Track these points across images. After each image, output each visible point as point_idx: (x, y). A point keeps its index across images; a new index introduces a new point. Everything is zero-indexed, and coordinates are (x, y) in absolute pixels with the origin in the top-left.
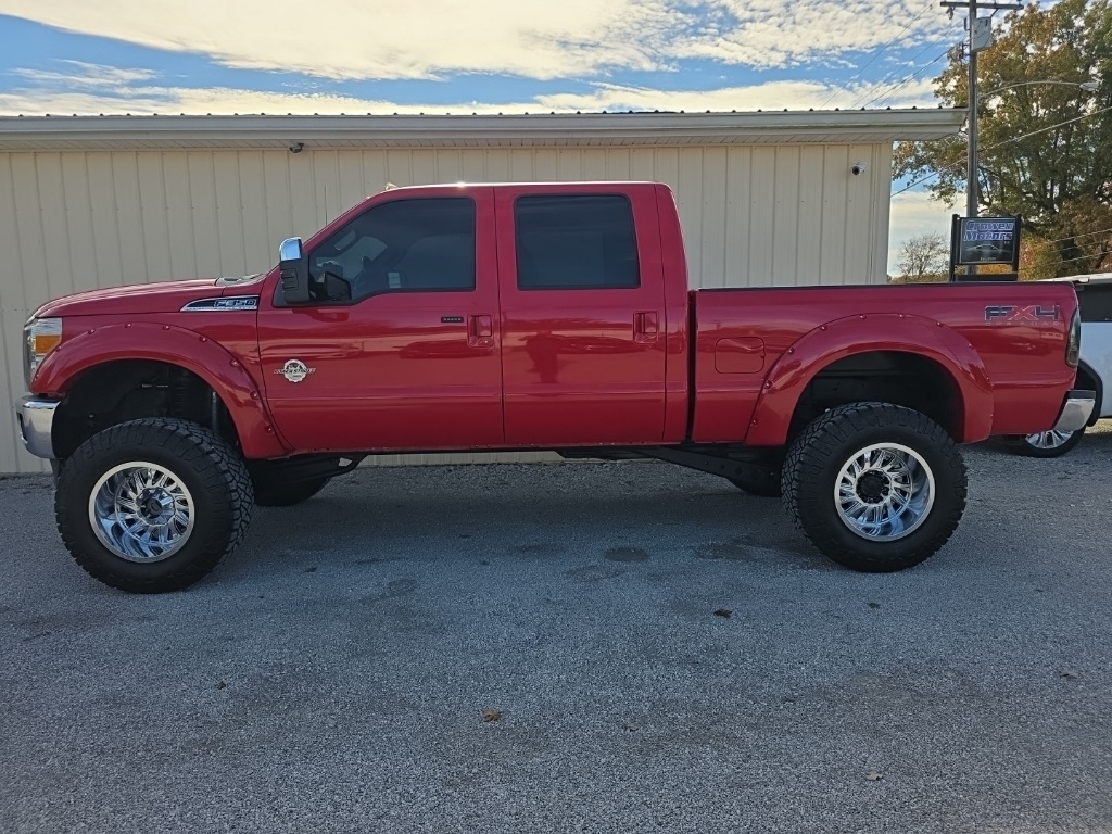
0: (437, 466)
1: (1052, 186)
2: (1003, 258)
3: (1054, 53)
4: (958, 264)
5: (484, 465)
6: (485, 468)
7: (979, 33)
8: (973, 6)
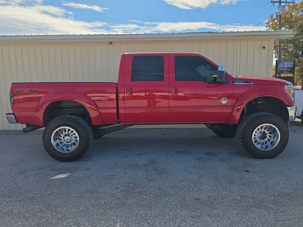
0: (145, 129)
1: (299, 52)
2: (290, 72)
3: (300, 15)
4: (277, 74)
5: (158, 128)
6: (159, 129)
7: (282, 10)
8: (280, 2)
